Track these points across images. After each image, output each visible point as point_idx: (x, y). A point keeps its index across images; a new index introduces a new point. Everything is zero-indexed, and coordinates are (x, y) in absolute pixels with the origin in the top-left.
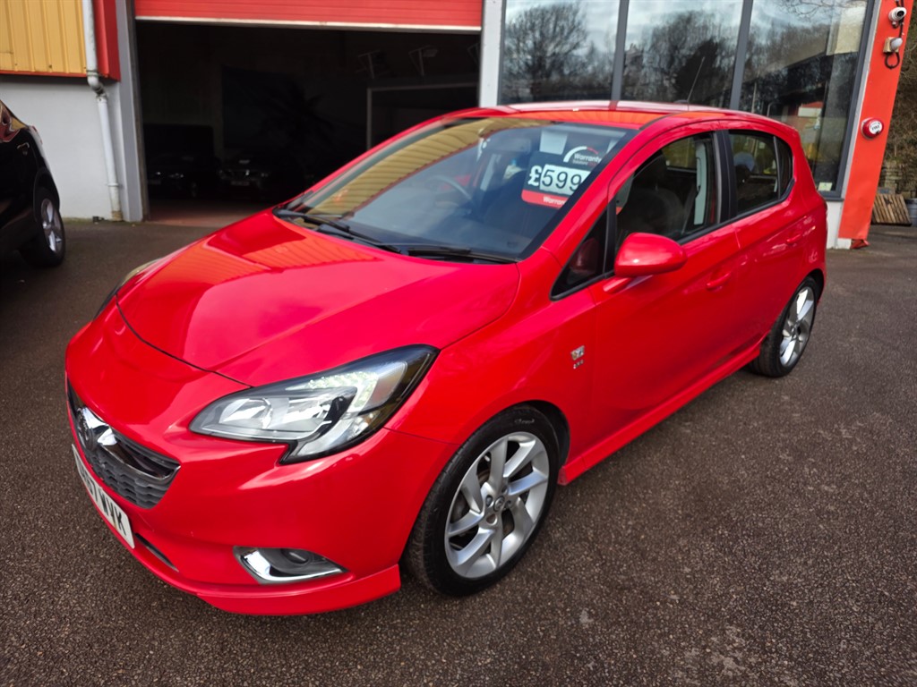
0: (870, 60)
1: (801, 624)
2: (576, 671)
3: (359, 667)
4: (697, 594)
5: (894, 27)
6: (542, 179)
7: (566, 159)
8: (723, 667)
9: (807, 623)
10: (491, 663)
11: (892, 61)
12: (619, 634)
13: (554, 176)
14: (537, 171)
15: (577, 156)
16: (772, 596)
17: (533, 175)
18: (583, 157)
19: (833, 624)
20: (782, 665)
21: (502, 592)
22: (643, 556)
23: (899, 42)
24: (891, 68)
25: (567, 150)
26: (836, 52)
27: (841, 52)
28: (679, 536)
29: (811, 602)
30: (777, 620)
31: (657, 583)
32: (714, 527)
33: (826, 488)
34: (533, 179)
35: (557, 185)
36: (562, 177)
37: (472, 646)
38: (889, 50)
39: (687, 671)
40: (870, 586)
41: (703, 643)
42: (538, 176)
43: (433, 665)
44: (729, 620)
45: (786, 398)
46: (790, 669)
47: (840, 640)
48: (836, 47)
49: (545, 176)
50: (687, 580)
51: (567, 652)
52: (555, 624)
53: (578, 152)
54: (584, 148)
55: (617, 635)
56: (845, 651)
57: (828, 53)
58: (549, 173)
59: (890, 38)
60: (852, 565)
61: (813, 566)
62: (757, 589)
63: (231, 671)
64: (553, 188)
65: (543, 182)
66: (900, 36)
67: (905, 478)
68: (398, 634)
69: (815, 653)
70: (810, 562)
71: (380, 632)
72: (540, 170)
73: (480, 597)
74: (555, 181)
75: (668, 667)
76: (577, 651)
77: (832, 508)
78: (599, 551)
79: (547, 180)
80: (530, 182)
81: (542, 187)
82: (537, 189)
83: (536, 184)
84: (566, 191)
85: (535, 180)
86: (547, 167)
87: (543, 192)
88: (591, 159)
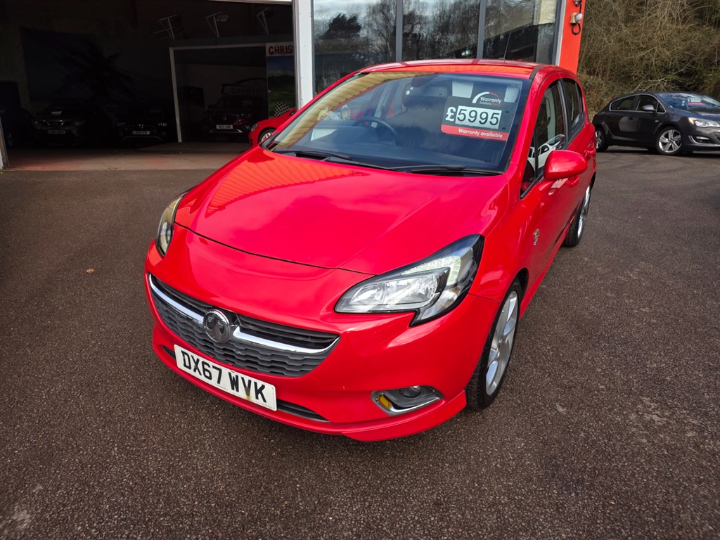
0: (562, 29)
1: (679, 389)
2: (576, 440)
3: (447, 465)
4: (613, 383)
5: (576, 6)
6: (458, 116)
7: (474, 101)
8: (654, 421)
9: (682, 388)
10: (524, 445)
11: (576, 29)
12: (585, 414)
13: (467, 113)
14: (452, 111)
15: (482, 99)
16: (654, 376)
17: (449, 113)
18: (487, 100)
19: (694, 385)
20: (683, 414)
21: (500, 402)
22: (570, 367)
23: (580, 16)
24: (575, 34)
25: (474, 95)
26: (540, 23)
27: (544, 23)
28: (582, 351)
29: (676, 376)
30: (665, 390)
31: (587, 380)
32: (598, 342)
33: (644, 310)
34: (449, 116)
35: (469, 120)
36: (473, 114)
37: (507, 438)
38: (574, 22)
39: (637, 426)
40: (701, 362)
41: (635, 410)
42: (453, 114)
43: (491, 454)
44: (640, 394)
45: (587, 259)
46: (689, 414)
47: (703, 394)
48: (539, 19)
49: (459, 114)
50: (603, 376)
51: (564, 430)
52: (546, 415)
53: (482, 96)
54: (488, 93)
55: (585, 415)
56: (709, 399)
57: (535, 24)
58: (462, 112)
59: (575, 14)
60: (685, 351)
61: (665, 355)
62: (644, 374)
63: (364, 485)
64: (466, 122)
65: (458, 118)
66: (580, 12)
67: (681, 298)
68: (456, 440)
69: (696, 403)
70: (662, 353)
71: (444, 441)
72: (454, 110)
73: (490, 408)
74: (468, 117)
75: (625, 427)
76: (570, 428)
77: (655, 321)
78: (541, 367)
79: (461, 117)
80: (447, 119)
81: (457, 122)
82: (453, 123)
83: (453, 120)
84: (476, 124)
85: (451, 117)
86: (460, 107)
87: (458, 125)
88: (493, 100)
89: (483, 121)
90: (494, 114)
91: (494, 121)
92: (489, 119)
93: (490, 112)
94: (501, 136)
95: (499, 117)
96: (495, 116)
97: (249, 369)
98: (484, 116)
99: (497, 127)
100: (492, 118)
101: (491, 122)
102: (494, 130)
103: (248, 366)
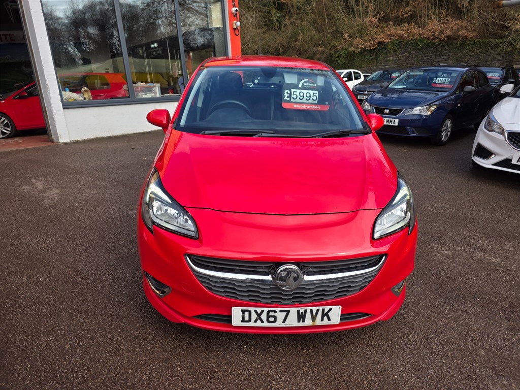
0: (229, 32)
5: (234, 16)
6: (292, 96)
7: (300, 86)
11: (237, 32)
13: (298, 94)
14: (287, 93)
15: (305, 84)
17: (286, 95)
18: (308, 84)
23: (238, 23)
24: (237, 35)
25: (299, 81)
27: (215, 27)
35: (300, 98)
36: (302, 94)
38: (235, 27)
42: (289, 95)
49: (293, 94)
53: (304, 82)
54: (307, 80)
58: (295, 93)
59: (235, 22)
64: (298, 100)
65: (293, 98)
66: (237, 21)
72: (289, 92)
74: (299, 96)
79: (295, 96)
80: (285, 98)
81: (292, 100)
82: (289, 101)
83: (289, 99)
84: (304, 101)
85: (288, 97)
86: (293, 90)
87: (292, 102)
88: (311, 85)
89: (308, 99)
90: (314, 93)
91: (315, 98)
92: (312, 97)
93: (312, 92)
94: (319, 108)
95: (317, 95)
96: (315, 94)
97: (314, 301)
98: (308, 95)
99: (316, 102)
100: (313, 96)
101: (313, 99)
102: (315, 104)
103: (314, 300)
